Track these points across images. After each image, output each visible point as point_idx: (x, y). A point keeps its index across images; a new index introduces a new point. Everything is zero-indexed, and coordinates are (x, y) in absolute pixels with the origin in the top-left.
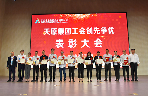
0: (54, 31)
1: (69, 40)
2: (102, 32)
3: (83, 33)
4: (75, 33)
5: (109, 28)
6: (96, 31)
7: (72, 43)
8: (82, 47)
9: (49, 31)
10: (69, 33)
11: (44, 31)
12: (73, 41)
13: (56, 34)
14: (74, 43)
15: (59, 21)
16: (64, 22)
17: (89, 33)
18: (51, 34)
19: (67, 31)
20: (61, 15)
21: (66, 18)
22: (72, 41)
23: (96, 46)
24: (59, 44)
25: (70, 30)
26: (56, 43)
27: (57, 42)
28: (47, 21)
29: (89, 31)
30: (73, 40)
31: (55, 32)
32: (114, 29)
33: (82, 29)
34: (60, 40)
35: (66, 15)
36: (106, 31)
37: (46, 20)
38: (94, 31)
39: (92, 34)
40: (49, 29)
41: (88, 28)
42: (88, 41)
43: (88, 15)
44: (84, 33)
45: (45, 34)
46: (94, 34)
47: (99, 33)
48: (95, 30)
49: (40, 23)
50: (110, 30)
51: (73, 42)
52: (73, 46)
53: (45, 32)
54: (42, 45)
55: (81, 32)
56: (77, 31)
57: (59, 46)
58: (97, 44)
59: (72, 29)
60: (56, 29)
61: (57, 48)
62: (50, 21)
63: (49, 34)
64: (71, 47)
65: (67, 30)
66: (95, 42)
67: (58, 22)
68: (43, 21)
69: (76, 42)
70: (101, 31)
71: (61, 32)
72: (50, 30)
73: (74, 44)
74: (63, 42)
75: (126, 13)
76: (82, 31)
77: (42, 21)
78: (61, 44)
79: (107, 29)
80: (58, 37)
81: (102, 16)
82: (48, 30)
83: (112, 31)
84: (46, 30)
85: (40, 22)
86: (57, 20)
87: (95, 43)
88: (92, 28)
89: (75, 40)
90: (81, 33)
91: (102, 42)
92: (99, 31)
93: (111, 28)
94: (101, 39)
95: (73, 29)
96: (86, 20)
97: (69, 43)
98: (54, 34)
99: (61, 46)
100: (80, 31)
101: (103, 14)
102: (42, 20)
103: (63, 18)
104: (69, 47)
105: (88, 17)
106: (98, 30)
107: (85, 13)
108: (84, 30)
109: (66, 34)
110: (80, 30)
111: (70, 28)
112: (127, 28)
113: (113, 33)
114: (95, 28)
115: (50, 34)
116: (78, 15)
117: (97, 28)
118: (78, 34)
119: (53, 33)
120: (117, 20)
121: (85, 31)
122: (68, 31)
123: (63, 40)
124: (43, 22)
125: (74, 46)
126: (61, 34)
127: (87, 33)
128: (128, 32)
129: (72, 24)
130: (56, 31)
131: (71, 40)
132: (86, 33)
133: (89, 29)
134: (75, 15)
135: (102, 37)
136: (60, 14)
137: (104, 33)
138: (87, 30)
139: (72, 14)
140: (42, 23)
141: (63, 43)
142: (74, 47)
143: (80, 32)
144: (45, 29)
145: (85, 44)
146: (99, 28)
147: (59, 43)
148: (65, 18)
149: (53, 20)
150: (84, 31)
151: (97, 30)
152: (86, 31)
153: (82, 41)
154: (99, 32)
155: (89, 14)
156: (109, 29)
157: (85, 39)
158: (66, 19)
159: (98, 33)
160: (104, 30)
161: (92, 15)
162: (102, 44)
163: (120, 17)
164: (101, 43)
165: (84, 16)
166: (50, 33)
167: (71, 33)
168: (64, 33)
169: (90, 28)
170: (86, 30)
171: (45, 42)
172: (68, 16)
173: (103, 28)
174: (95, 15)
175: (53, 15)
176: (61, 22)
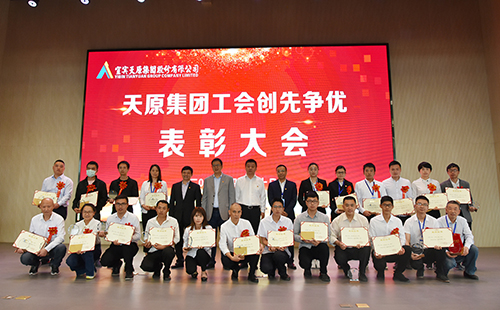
0: (154, 104)
1: (202, 131)
2: (306, 107)
3: (245, 108)
4: (221, 110)
5: (331, 93)
6: (286, 103)
7: (210, 142)
8: (242, 155)
9: (140, 103)
10: (201, 108)
11: (125, 103)
12: (215, 134)
13: (162, 112)
14: (216, 141)
15: (170, 70)
16: (187, 75)
17: (267, 111)
18: (146, 113)
19: (195, 103)
20: (178, 53)
21: (195, 63)
22: (211, 136)
23: (288, 153)
24: (170, 144)
25: (207, 100)
26: (161, 142)
27: (163, 137)
28: (135, 71)
29: (267, 102)
30: (213, 131)
31: (157, 107)
32: (345, 97)
33: (244, 98)
34: (172, 131)
35: (195, 52)
36: (320, 102)
37: (132, 68)
38: (282, 102)
39: (274, 111)
40: (139, 96)
41: (263, 94)
42: (263, 136)
43: (262, 53)
44: (250, 111)
45: (126, 111)
46: (282, 112)
47: (299, 110)
48: (286, 99)
49: (112, 77)
50: (333, 100)
51: (213, 137)
52: (213, 153)
53: (128, 106)
54: (115, 148)
55: (241, 106)
56: (229, 103)
57: (170, 149)
58: (291, 146)
59: (210, 97)
60: (163, 96)
61: (165, 156)
62: (145, 71)
63: (140, 113)
64: (207, 156)
65: (196, 100)
66: (283, 138)
67: (169, 76)
68: (122, 72)
69: (223, 139)
70: (304, 102)
71: (177, 104)
72: (144, 100)
73: (217, 145)
74: (181, 137)
75: (387, 45)
76: (243, 102)
77: (118, 72)
78: (177, 145)
79: (324, 96)
80: (164, 121)
81: (308, 56)
82: (137, 100)
83: (338, 103)
84: (129, 100)
85: (114, 73)
86: (167, 68)
87: (285, 141)
88: (275, 93)
89: (222, 131)
90: (239, 111)
91: (306, 138)
92: (299, 102)
93: (337, 92)
94: (303, 128)
95: (215, 96)
96: (255, 67)
97: (202, 142)
98: (156, 113)
99: (177, 151)
100: (237, 102)
101: (311, 49)
102: (118, 69)
103: (185, 62)
104: (201, 153)
105: (262, 57)
106: (294, 99)
107: (255, 47)
108: (250, 98)
109: (191, 112)
110: (239, 99)
111: (207, 95)
112: (388, 94)
113: (341, 110)
114: (285, 95)
115: (143, 113)
117: (290, 95)
118: (229, 111)
119: (152, 111)
120: (356, 68)
121: (252, 105)
122: (200, 103)
123: (182, 132)
124: (122, 74)
125: (216, 149)
126: (177, 113)
127: (260, 111)
128: (391, 106)
129: (214, 80)
130: (161, 104)
131: (208, 130)
132: (255, 108)
133: (265, 96)
134: (223, 52)
135: (308, 122)
136: (174, 49)
137: (312, 111)
138: (259, 99)
139: (211, 48)
140: (120, 77)
141: (183, 142)
142: (217, 155)
143: (236, 105)
144: (127, 97)
145: (253, 145)
146: (297, 95)
147: (172, 142)
148: (193, 62)
149: (153, 68)
150: (251, 102)
151: (290, 99)
152: (256, 103)
153: (243, 136)
154: (297, 106)
155: (267, 49)
156: (329, 99)
157: (253, 130)
158: (193, 66)
159: (293, 110)
160: (314, 100)
161: (275, 52)
162: (306, 145)
163: (367, 58)
164: (304, 141)
165: (251, 56)
166: (142, 108)
167: (210, 111)
168: (187, 110)
169: (270, 95)
170: (256, 100)
171: (127, 139)
172: (199, 54)
173: (310, 93)
174: (286, 53)
175: (152, 52)
176: (178, 73)
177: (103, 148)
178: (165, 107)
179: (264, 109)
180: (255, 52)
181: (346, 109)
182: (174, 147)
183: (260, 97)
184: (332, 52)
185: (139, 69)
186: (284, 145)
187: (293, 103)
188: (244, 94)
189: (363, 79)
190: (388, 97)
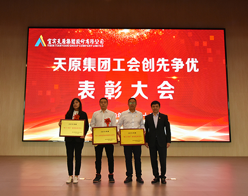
0: (74, 64)
1: (106, 82)
2: (173, 68)
3: (134, 68)
4: (119, 69)
5: (189, 59)
6: (161, 65)
7: (112, 90)
9: (65, 63)
10: (106, 68)
11: (55, 63)
12: (115, 84)
13: (80, 70)
14: (115, 89)
15: (85, 42)
16: (96, 46)
17: (148, 70)
18: (69, 70)
19: (101, 64)
20: (90, 31)
21: (101, 38)
22: (112, 85)
23: (161, 97)
24: (85, 90)
25: (109, 62)
26: (79, 89)
27: (81, 86)
28: (61, 42)
29: (148, 64)
30: (113, 82)
31: (76, 66)
32: (197, 62)
33: (134, 61)
34: (87, 82)
35: (101, 31)
36: (182, 65)
37: (59, 39)
38: (158, 65)
39: (153, 70)
40: (64, 59)
41: (146, 59)
42: (146, 86)
43: (145, 32)
44: (137, 70)
45: (56, 69)
46: (158, 71)
47: (168, 70)
48: (161, 63)
49: (45, 46)
50: (190, 64)
51: (114, 86)
52: (114, 96)
53: (57, 65)
54: (49, 93)
55: (132, 67)
56: (124, 65)
57: (85, 94)
58: (163, 93)
59: (112, 61)
60: (80, 59)
61: (82, 98)
62: (68, 42)
63: (65, 70)
64: (110, 98)
65: (102, 62)
66: (158, 87)
67: (84, 46)
68: (52, 42)
69: (120, 87)
70: (172, 65)
71: (90, 65)
72: (67, 61)
73: (116, 91)
74: (93, 86)
75: (224, 29)
76: (133, 64)
77: (50, 43)
78: (90, 91)
79: (184, 61)
80: (84, 75)
81: (174, 35)
82: (63, 61)
83: (194, 66)
84: (58, 61)
85: (47, 43)
86: (83, 41)
87: (160, 89)
88: (153, 59)
89: (119, 83)
90: (130, 70)
91: (173, 88)
92: (168, 65)
93: (192, 59)
94: (172, 82)
95: (114, 60)
96: (141, 41)
97: (106, 89)
98: (76, 70)
99: (90, 95)
100: (129, 64)
101: (176, 30)
102: (49, 40)
103: (95, 37)
104: (106, 96)
105: (145, 35)
106: (166, 63)
107: (140, 29)
108: (137, 62)
109: (99, 70)
110: (130, 62)
111: (109, 59)
112: (224, 60)
113: (195, 70)
114: (159, 60)
115: (67, 70)
116: (126, 31)
117: (163, 60)
118: (124, 70)
119: (73, 68)
120: (205, 44)
121: (139, 66)
122: (105, 64)
123: (93, 83)
124: (52, 44)
125: (116, 94)
126: (89, 70)
127: (144, 70)
129: (112, 49)
130: (79, 65)
131: (110, 82)
132: (141, 68)
133: (147, 61)
134: (120, 31)
135: (174, 78)
136: (87, 28)
137: (177, 71)
138: (143, 62)
139: (112, 28)
140: (51, 46)
141: (94, 89)
142: (116, 98)
143: (128, 66)
144: (56, 59)
145: (139, 91)
146: (167, 60)
148: (99, 37)
149: (73, 41)
150: (138, 64)
151: (163, 63)
152: (141, 65)
153: (133, 86)
154: (167, 67)
155: (148, 30)
156: (188, 63)
157: (139, 82)
158: (100, 40)
159: (165, 70)
160: (178, 64)
161: (153, 32)
162: (173, 92)
163: (212, 38)
164: (172, 89)
165: (138, 34)
166: (66, 66)
167: (111, 69)
168: (96, 69)
169: (150, 60)
170: (141, 63)
171: (56, 87)
172: (104, 32)
173: (175, 59)
174: (160, 33)
175: (72, 30)
176: (90, 44)
178: (82, 66)
179: (146, 69)
180: (140, 32)
181: (198, 69)
182: (88, 93)
184: (190, 33)
185: (64, 41)
186: (159, 92)
187: (165, 65)
188: (133, 59)
189: (209, 51)
190: (224, 63)
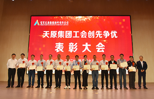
0: (53, 34)
1: (70, 44)
2: (104, 36)
4: (76, 37)
5: (112, 31)
6: (98, 35)
8: (83, 51)
9: (49, 34)
10: (69, 36)
11: (44, 34)
13: (56, 37)
14: (74, 47)
15: (59, 23)
16: (65, 25)
17: (91, 37)
19: (67, 34)
20: (62, 17)
23: (98, 51)
24: (59, 48)
26: (56, 47)
27: (56, 45)
28: (47, 23)
29: (91, 34)
30: (73, 44)
31: (54, 35)
32: (117, 33)
33: (84, 33)
34: (59, 43)
35: (67, 17)
36: (109, 34)
37: (46, 22)
38: (96, 34)
39: (94, 37)
40: (49, 32)
41: (90, 31)
42: (90, 45)
44: (85, 37)
45: (44, 37)
46: (96, 37)
47: (102, 37)
48: (98, 33)
49: (39, 25)
51: (73, 45)
52: (73, 51)
53: (45, 35)
54: (40, 49)
55: (83, 35)
57: (59, 50)
58: (99, 49)
59: (72, 32)
60: (57, 31)
61: (57, 52)
62: (50, 23)
63: (49, 37)
64: (71, 52)
65: (67, 33)
66: (97, 46)
67: (59, 25)
68: (43, 23)
69: (77, 46)
70: (104, 34)
71: (61, 34)
72: (50, 33)
73: (75, 48)
74: (62, 45)
75: (130, 16)
77: (41, 23)
78: (61, 48)
79: (110, 32)
80: (57, 40)
81: (105, 19)
82: (48, 33)
83: (115, 35)
84: (45, 33)
85: (40, 23)
86: (58, 22)
87: (97, 47)
88: (94, 31)
89: (76, 44)
90: (82, 37)
91: (104, 46)
92: (102, 34)
93: (114, 31)
94: (103, 43)
95: (74, 32)
96: (87, 22)
97: (70, 47)
98: (54, 37)
99: (61, 50)
100: (81, 34)
101: (106, 17)
102: (41, 22)
103: (64, 20)
104: (69, 51)
105: (90, 19)
107: (87, 16)
108: (85, 33)
109: (66, 37)
110: (82, 33)
111: (71, 32)
112: (130, 32)
113: (116, 37)
114: (97, 32)
115: (50, 37)
116: (80, 18)
117: (99, 32)
118: (79, 37)
119: (53, 36)
120: (120, 23)
121: (86, 35)
122: (69, 34)
123: (63, 44)
125: (74, 50)
126: (61, 37)
127: (89, 37)
128: (132, 36)
129: (73, 27)
131: (71, 43)
132: (87, 36)
133: (91, 32)
134: (77, 17)
135: (105, 41)
136: (60, 16)
137: (106, 37)
138: (89, 33)
139: (73, 16)
140: (42, 25)
141: (63, 47)
142: (75, 52)
143: (81, 35)
144: (44, 32)
145: (87, 48)
146: (101, 32)
148: (67, 20)
149: (53, 22)
150: (86, 34)
151: (99, 33)
153: (83, 45)
154: (101, 36)
155: (91, 17)
156: (112, 33)
157: (87, 43)
158: (66, 22)
159: (100, 37)
160: (107, 34)
161: (94, 18)
162: (104, 48)
163: (124, 20)
164: (103, 47)
165: (86, 19)
167: (72, 37)
168: (65, 36)
169: (92, 32)
170: (88, 33)
171: (44, 46)
172: (69, 18)
173: (105, 31)
174: (98, 18)
175: (53, 17)
176: (61, 24)
177: (36, 49)
178: (57, 35)
179: (90, 36)
180: (87, 18)
181: (117, 37)
182: (60, 49)
183: (89, 32)
184: (112, 18)
185: (48, 22)
188: (84, 31)
189: (123, 27)
